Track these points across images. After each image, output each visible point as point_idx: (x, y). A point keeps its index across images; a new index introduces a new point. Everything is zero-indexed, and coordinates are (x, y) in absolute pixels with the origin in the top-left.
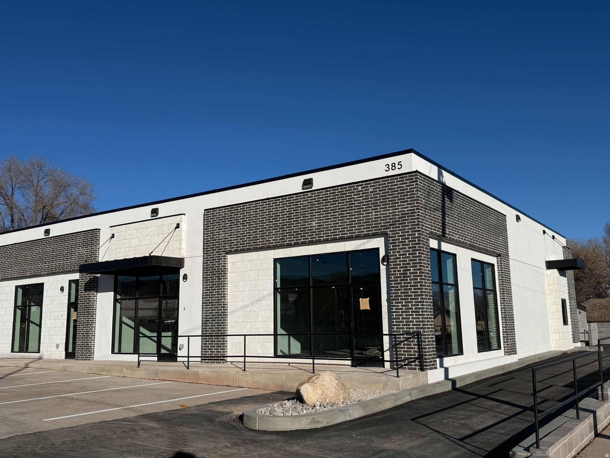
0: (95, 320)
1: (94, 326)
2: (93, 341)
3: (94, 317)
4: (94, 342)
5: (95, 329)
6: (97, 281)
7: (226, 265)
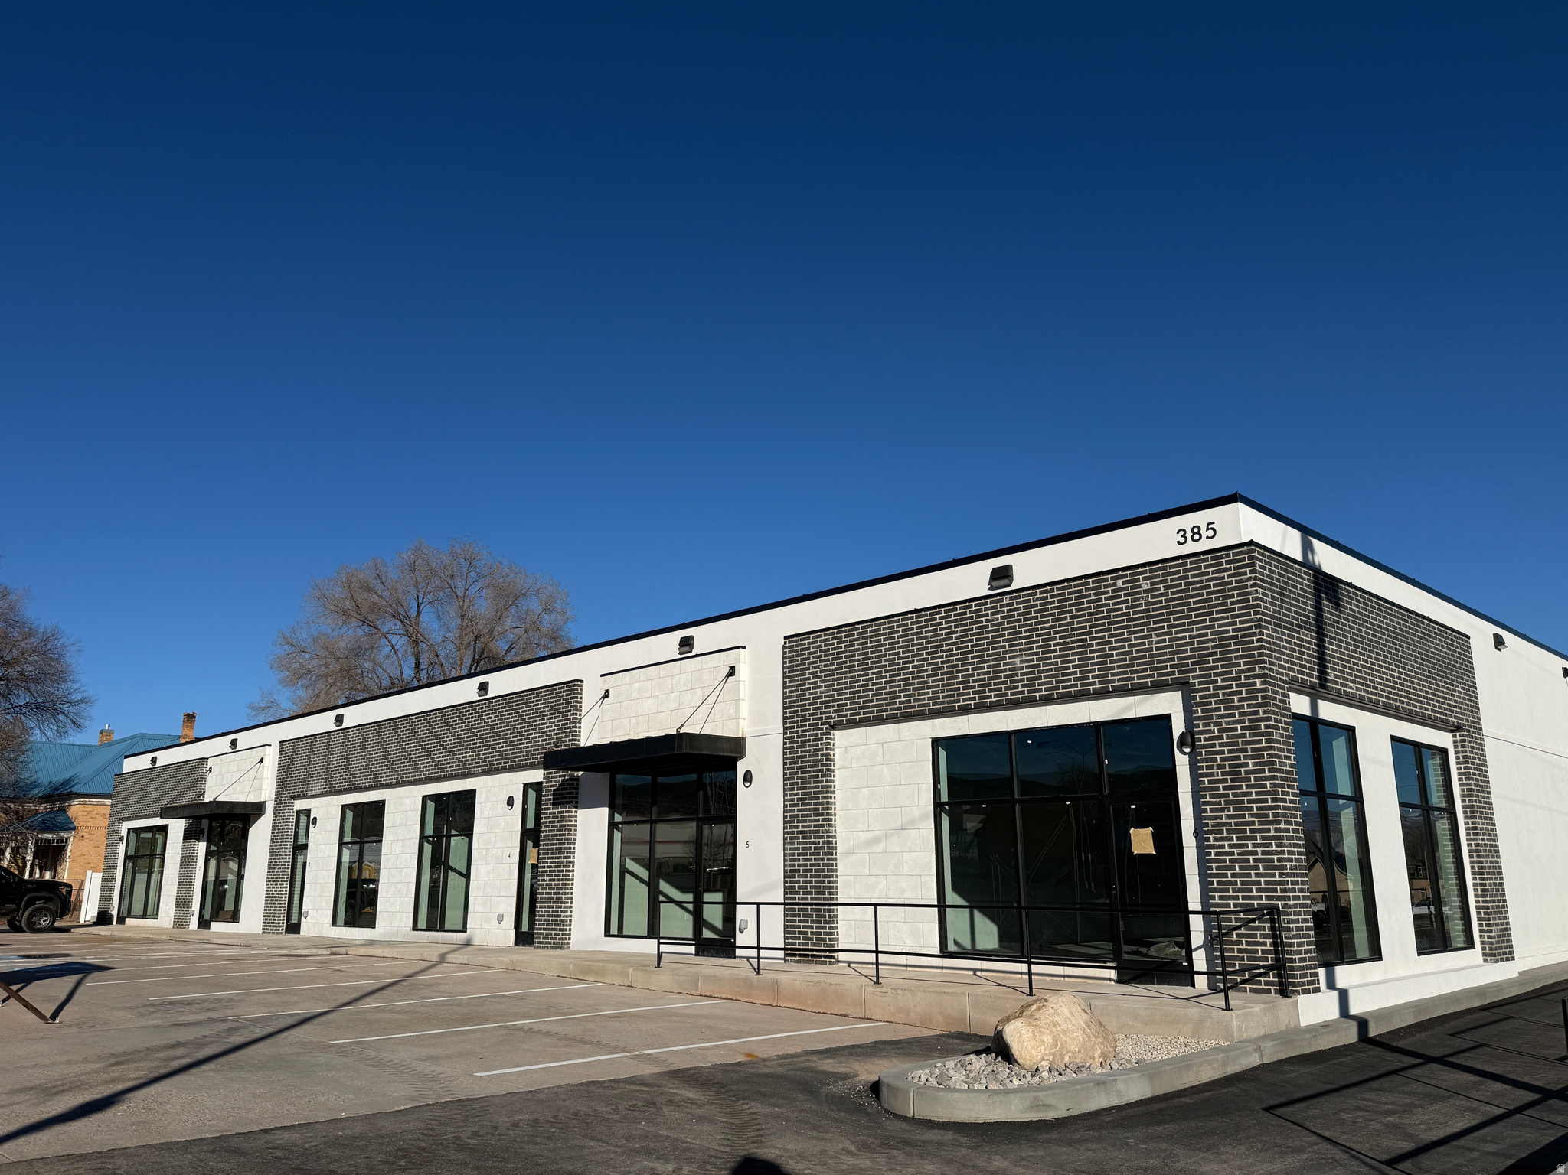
0: (573, 866)
1: (571, 877)
2: (569, 910)
3: (572, 859)
4: (571, 912)
5: (572, 884)
6: (577, 784)
7: (832, 752)
